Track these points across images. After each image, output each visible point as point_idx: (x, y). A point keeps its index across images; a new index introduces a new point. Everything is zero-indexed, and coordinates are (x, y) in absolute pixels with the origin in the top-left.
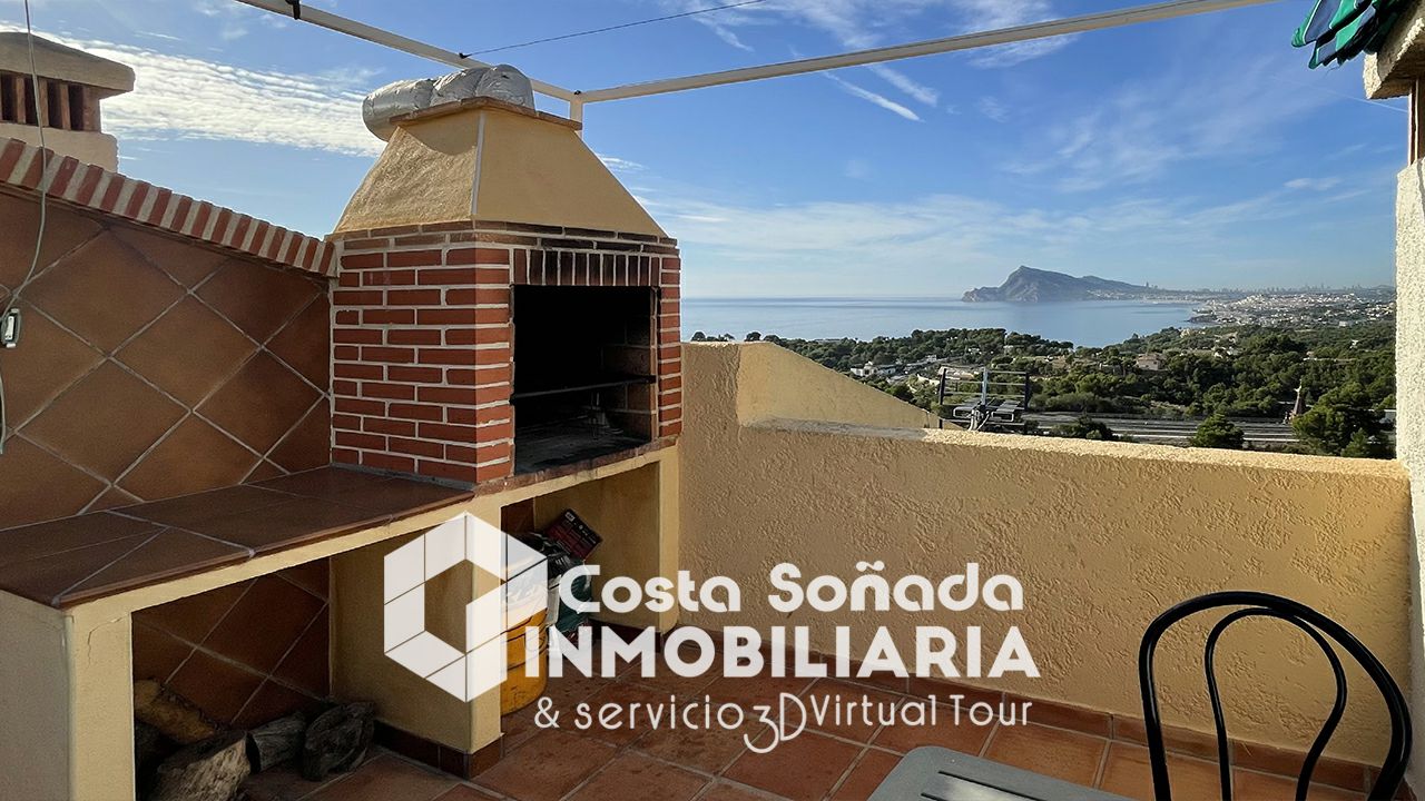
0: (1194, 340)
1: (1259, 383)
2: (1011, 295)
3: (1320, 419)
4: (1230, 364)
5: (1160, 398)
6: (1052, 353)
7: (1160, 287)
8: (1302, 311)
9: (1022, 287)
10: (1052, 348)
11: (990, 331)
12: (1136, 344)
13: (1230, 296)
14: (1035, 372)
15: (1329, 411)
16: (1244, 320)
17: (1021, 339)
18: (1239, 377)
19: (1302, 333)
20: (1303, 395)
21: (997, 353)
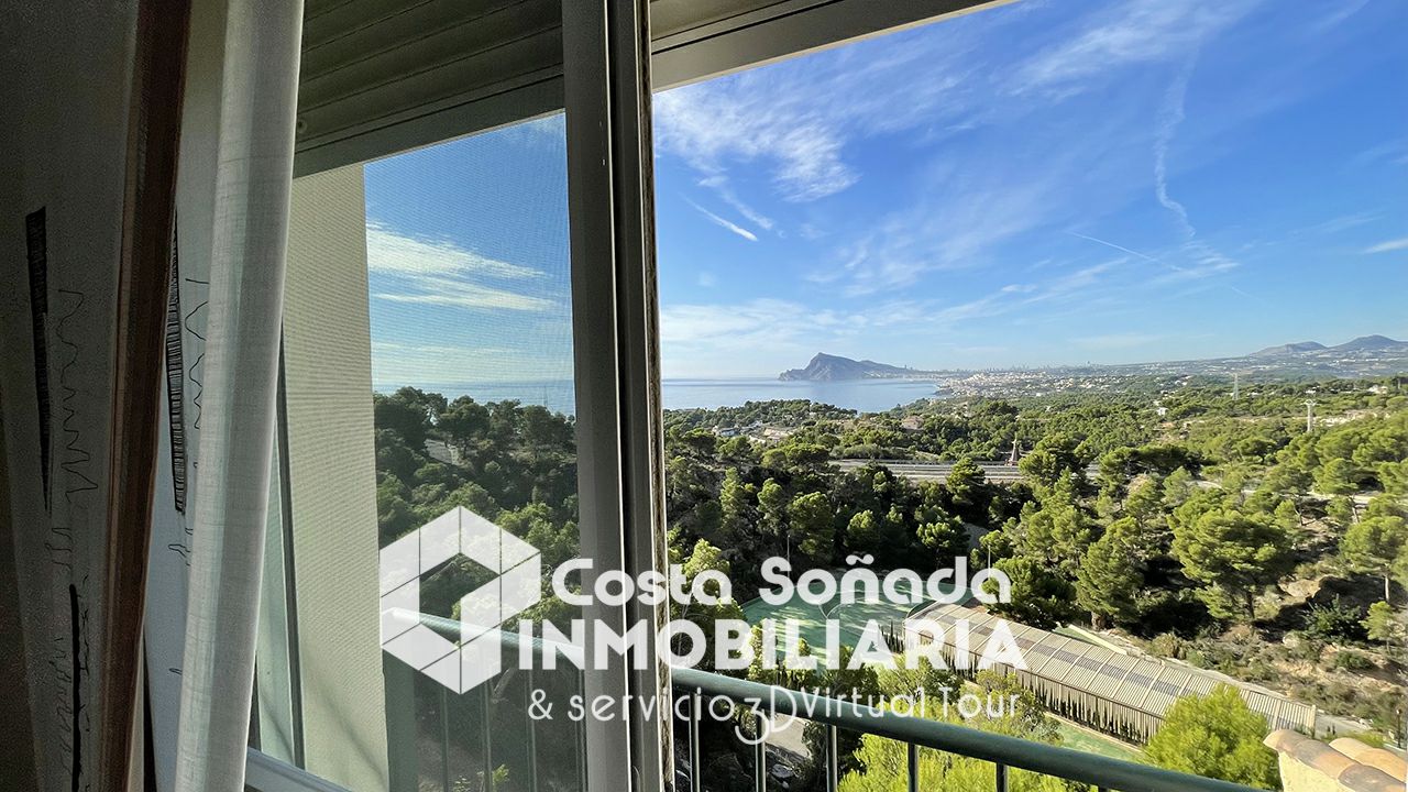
0: (940, 407)
1: (987, 438)
2: (813, 375)
4: (966, 424)
5: (921, 449)
6: (843, 417)
7: (914, 369)
8: (1011, 385)
9: (820, 368)
10: (843, 414)
11: (799, 402)
12: (901, 410)
13: (962, 375)
14: (833, 432)
16: (972, 393)
17: (821, 407)
18: (973, 433)
19: (1013, 401)
20: (1018, 447)
21: (804, 418)
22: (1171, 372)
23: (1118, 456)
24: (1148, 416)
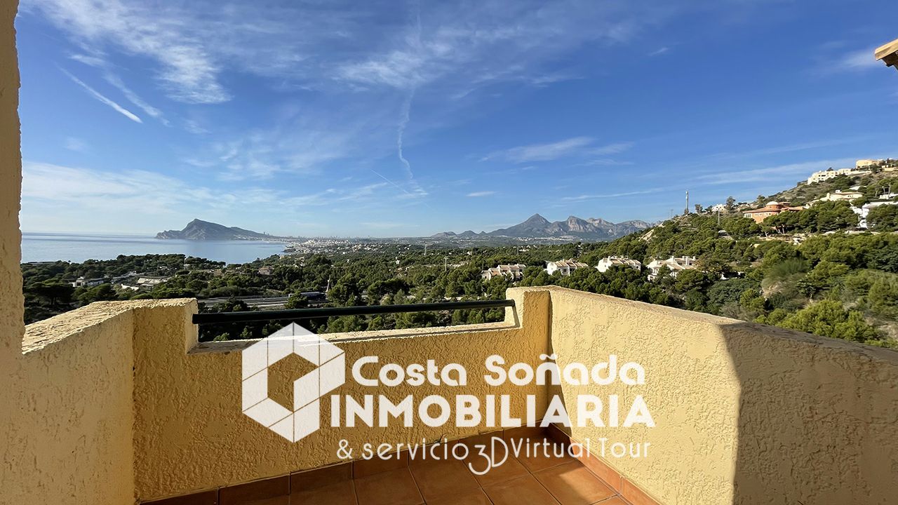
0: (286, 260)
1: (313, 279)
2: (189, 235)
3: (338, 290)
4: (302, 270)
5: (270, 288)
6: (213, 268)
7: (270, 234)
8: (329, 247)
9: (196, 231)
10: (213, 265)
11: (175, 256)
12: (259, 263)
13: (302, 240)
14: (203, 278)
15: (341, 286)
16: (306, 251)
17: (194, 260)
18: (306, 276)
19: (329, 257)
20: (330, 283)
21: (178, 269)
22: (403, 243)
23: (376, 285)
24: (392, 265)
